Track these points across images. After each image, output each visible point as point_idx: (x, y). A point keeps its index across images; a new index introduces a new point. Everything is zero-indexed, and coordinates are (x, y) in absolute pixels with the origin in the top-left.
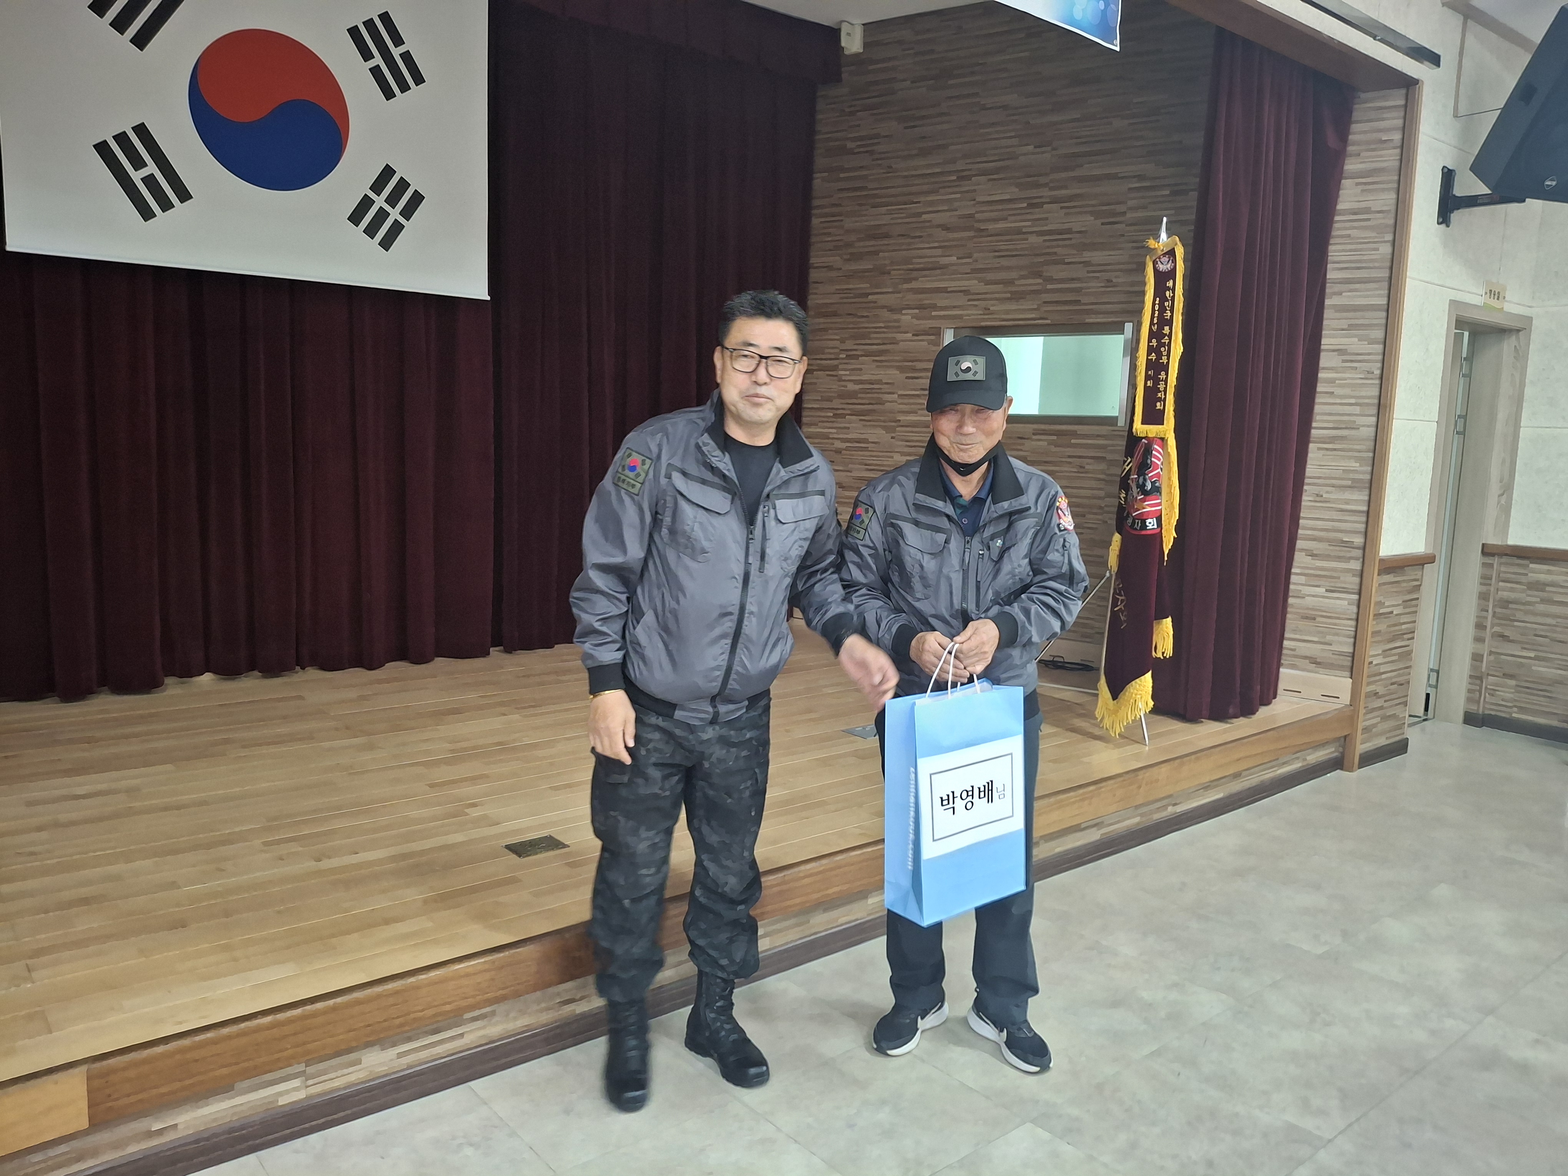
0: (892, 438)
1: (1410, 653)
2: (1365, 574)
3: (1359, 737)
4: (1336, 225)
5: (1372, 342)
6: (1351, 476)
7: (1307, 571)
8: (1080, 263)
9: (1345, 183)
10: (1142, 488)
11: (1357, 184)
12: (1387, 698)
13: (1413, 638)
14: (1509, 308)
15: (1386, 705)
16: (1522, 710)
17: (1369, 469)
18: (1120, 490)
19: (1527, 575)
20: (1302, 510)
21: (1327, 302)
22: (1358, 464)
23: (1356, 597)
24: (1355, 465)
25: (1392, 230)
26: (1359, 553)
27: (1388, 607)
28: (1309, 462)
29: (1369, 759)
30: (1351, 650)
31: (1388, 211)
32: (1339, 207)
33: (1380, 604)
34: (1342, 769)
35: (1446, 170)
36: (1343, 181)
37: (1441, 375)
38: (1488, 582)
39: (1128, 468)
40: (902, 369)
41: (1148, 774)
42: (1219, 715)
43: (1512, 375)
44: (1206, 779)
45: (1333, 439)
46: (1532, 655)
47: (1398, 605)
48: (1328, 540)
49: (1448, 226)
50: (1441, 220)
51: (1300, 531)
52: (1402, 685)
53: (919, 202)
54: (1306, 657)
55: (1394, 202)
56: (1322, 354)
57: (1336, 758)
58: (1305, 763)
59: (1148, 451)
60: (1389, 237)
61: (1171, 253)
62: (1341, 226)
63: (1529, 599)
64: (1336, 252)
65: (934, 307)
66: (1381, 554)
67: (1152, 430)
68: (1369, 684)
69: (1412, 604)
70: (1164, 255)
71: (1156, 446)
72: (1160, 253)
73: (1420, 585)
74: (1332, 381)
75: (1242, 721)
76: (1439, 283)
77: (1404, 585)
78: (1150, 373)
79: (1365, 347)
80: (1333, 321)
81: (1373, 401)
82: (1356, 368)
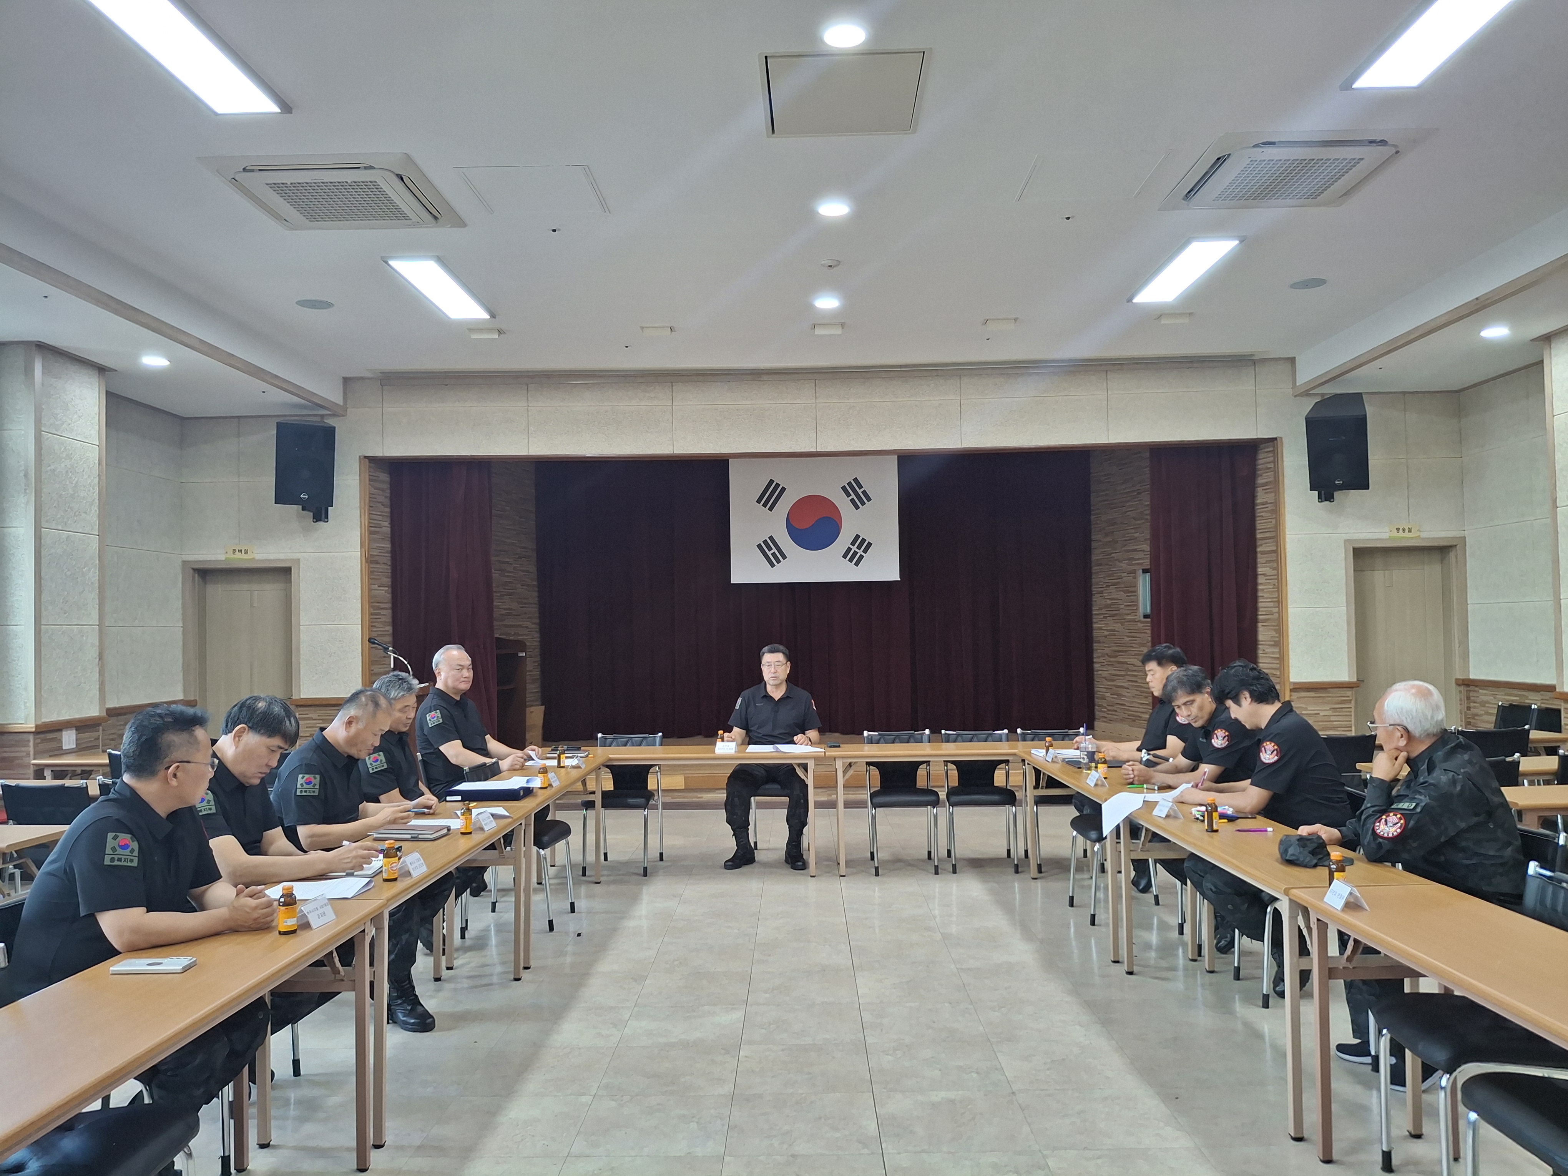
4: (1257, 511)
5: (1274, 569)
6: (1273, 639)
11: (1262, 490)
14: (1432, 535)
17: (1279, 635)
22: (1275, 633)
36: (1257, 489)
37: (1345, 581)
47: (1325, 710)
49: (1331, 502)
50: (1323, 500)
55: (1274, 498)
64: (1258, 524)
65: (1133, 559)
66: (1292, 680)
69: (1343, 710)
73: (1351, 700)
74: (1263, 590)
76: (1328, 532)
77: (1329, 699)
79: (1272, 572)
80: (1261, 559)
81: (1276, 600)
82: (1270, 583)
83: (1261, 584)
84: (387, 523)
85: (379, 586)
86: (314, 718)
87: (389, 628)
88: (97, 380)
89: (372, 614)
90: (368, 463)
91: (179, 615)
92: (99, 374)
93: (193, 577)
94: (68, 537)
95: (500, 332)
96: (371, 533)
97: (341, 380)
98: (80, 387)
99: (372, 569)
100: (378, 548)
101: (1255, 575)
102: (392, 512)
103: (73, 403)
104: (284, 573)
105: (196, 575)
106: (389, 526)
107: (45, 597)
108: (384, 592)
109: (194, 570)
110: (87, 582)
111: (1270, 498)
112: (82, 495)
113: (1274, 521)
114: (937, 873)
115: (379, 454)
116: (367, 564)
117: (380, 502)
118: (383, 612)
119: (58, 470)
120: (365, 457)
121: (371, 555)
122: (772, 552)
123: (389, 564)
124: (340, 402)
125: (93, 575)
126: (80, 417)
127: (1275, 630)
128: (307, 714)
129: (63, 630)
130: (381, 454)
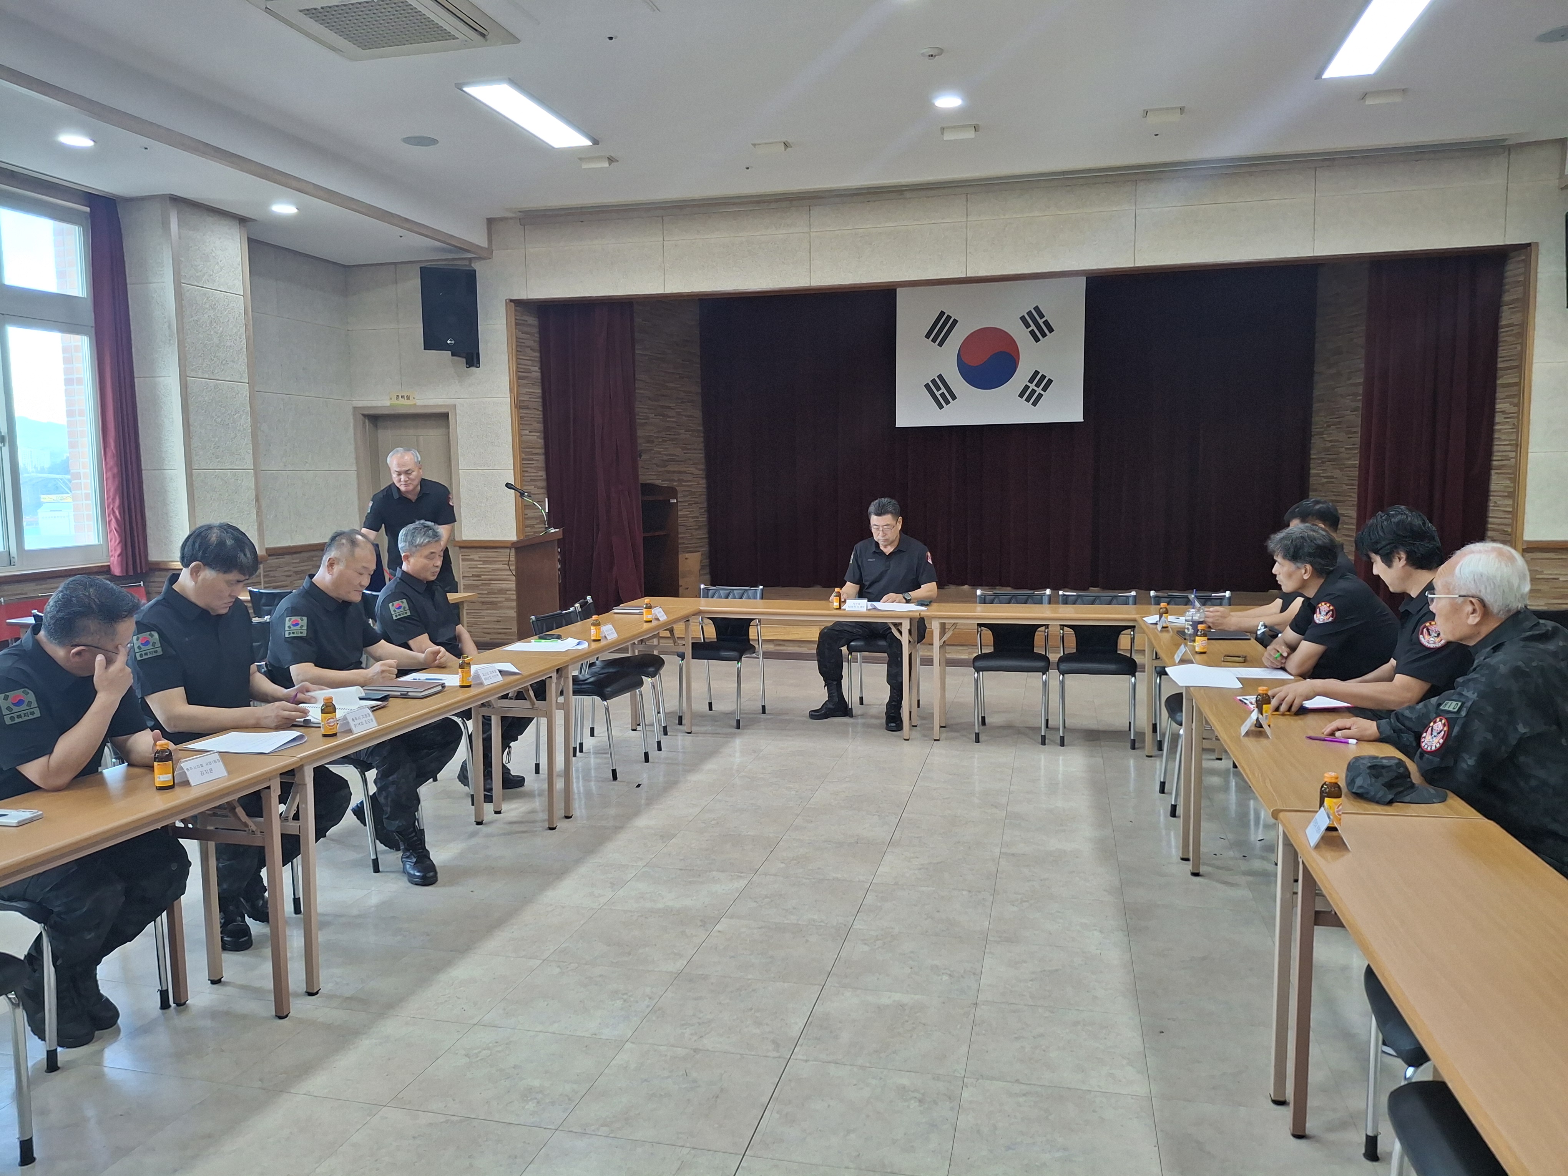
4: (1500, 334)
5: (1514, 405)
9: (1505, 308)
11: (1509, 308)
22: (1509, 482)
25: (1521, 336)
27: (1550, 574)
31: (1520, 325)
36: (1502, 308)
47: (1565, 574)
48: (1499, 531)
55: (1522, 319)
60: (1520, 340)
64: (1501, 351)
66: (1526, 538)
74: (1501, 431)
77: (1567, 561)
80: (1500, 394)
81: (1514, 442)
82: (1508, 422)
83: (1498, 423)
84: (537, 368)
85: (530, 432)
86: (476, 559)
87: (543, 474)
88: (238, 231)
89: (523, 459)
90: (513, 306)
91: (352, 459)
92: (239, 224)
93: (364, 423)
94: (216, 386)
95: (611, 160)
96: (519, 378)
97: (485, 220)
98: (220, 238)
99: (521, 415)
100: (527, 393)
101: (1492, 412)
102: (541, 357)
103: (214, 254)
104: (441, 418)
105: (367, 421)
106: (539, 371)
107: (195, 443)
108: (536, 437)
109: (364, 415)
110: (238, 428)
111: (1516, 318)
112: (229, 344)
113: (1519, 347)
114: (1043, 743)
115: (523, 295)
116: (516, 410)
117: (528, 347)
118: (535, 457)
119: (201, 321)
120: (511, 301)
121: (520, 400)
122: (940, 392)
123: (541, 409)
124: (485, 244)
125: (245, 421)
126: (222, 268)
127: (1510, 479)
128: (469, 555)
129: (216, 474)
130: (525, 298)
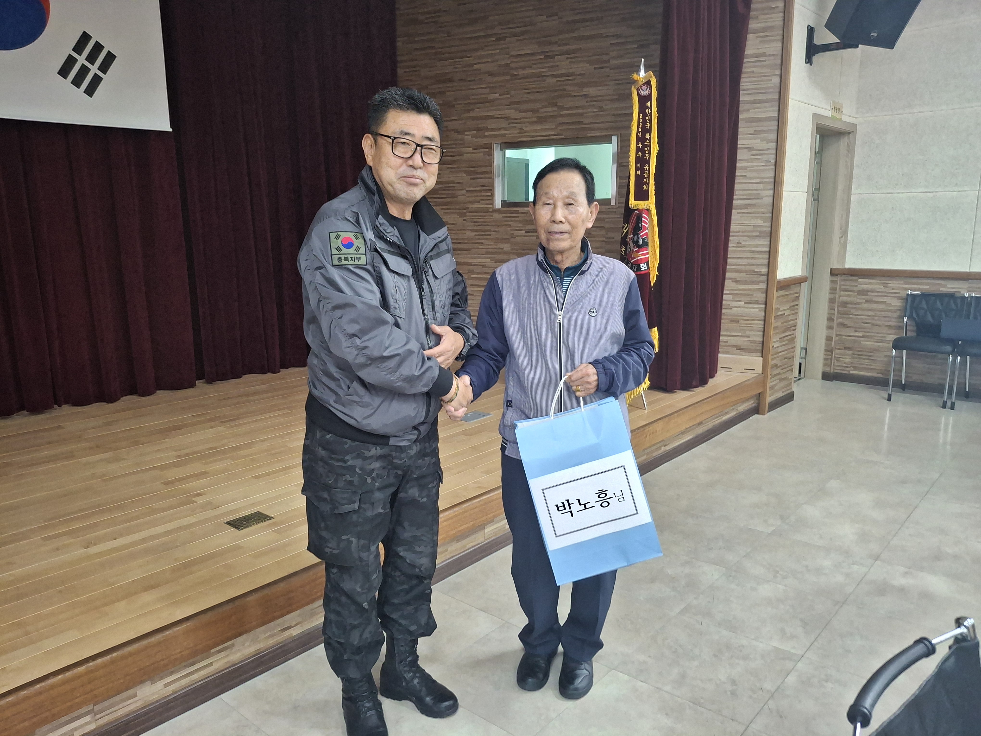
0: (464, 220)
1: (793, 339)
2: (768, 292)
3: (768, 392)
4: (744, 65)
5: (769, 141)
6: (759, 229)
7: (732, 292)
8: (582, 96)
9: (750, 36)
10: (636, 243)
11: (757, 37)
12: (782, 368)
13: (795, 329)
14: (845, 119)
15: (782, 372)
16: (856, 368)
17: (770, 224)
18: (621, 245)
19: (857, 286)
20: (729, 253)
21: (741, 116)
22: (763, 222)
23: (763, 306)
24: (760, 222)
25: (780, 67)
26: (765, 278)
27: (782, 311)
28: (732, 222)
29: (775, 405)
30: (761, 340)
31: (777, 55)
32: (746, 52)
33: (778, 309)
34: (758, 413)
35: (810, 28)
36: (748, 35)
37: (809, 162)
38: (834, 292)
39: (625, 231)
40: (468, 173)
41: (651, 428)
42: (686, 386)
43: (846, 161)
44: (683, 428)
45: (746, 206)
46: (860, 334)
47: (787, 309)
48: (746, 272)
49: (811, 65)
50: (807, 61)
51: (728, 267)
52: (790, 358)
53: (471, 57)
54: (734, 346)
55: (780, 48)
56: (738, 151)
57: (755, 407)
58: (738, 412)
59: (639, 218)
60: (778, 72)
61: (648, 83)
62: (748, 66)
63: (858, 301)
64: (745, 83)
65: (486, 129)
66: (778, 278)
67: (642, 204)
68: (772, 359)
69: (794, 308)
70: (644, 84)
71: (644, 215)
72: (641, 83)
73: (799, 296)
74: (745, 168)
75: (700, 389)
76: (807, 102)
77: (790, 296)
78: (638, 165)
79: (765, 145)
80: (744, 129)
81: (771, 180)
82: (760, 159)
